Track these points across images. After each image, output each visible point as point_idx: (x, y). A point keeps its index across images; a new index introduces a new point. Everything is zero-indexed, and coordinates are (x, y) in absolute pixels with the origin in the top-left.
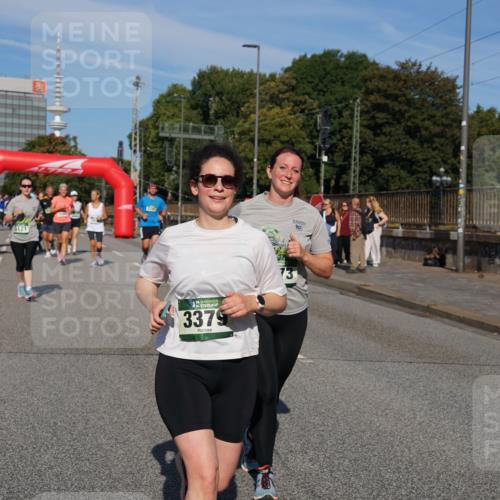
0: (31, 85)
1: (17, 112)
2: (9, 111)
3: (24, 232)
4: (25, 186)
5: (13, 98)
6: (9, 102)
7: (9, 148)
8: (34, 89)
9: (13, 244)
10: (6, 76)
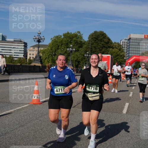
0: (144, 36)
1: (139, 44)
2: (137, 44)
3: (142, 80)
4: (142, 65)
5: (138, 40)
6: (137, 41)
7: (136, 55)
8: (145, 37)
9: (139, 83)
10: (136, 34)
